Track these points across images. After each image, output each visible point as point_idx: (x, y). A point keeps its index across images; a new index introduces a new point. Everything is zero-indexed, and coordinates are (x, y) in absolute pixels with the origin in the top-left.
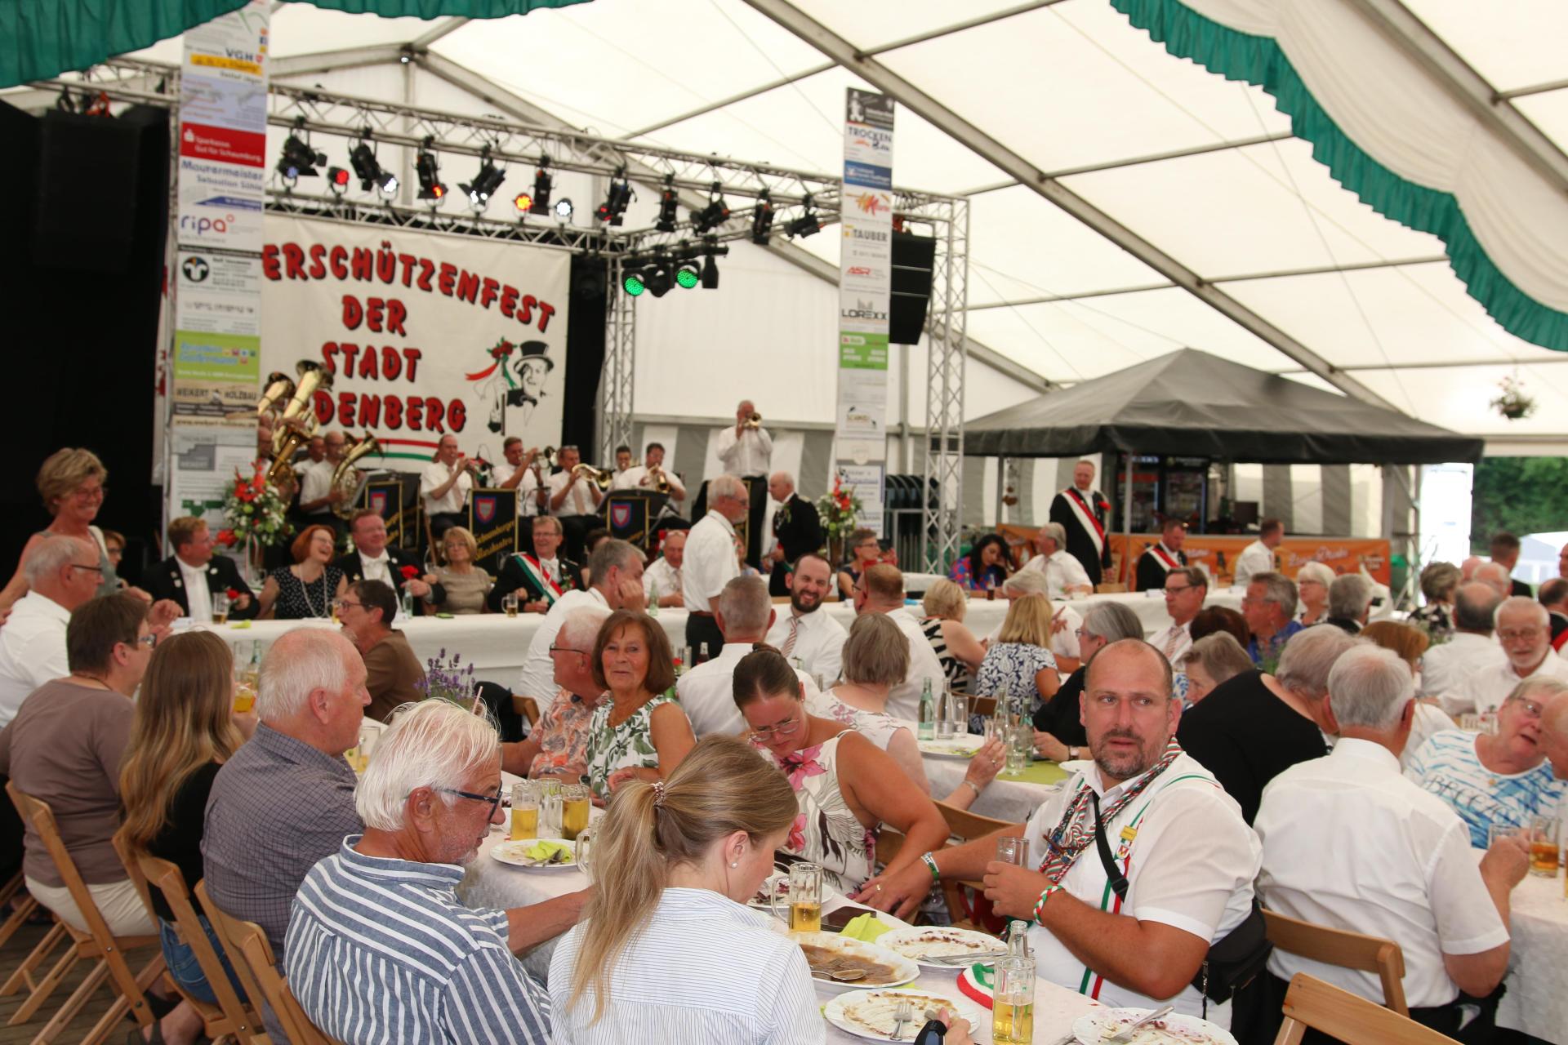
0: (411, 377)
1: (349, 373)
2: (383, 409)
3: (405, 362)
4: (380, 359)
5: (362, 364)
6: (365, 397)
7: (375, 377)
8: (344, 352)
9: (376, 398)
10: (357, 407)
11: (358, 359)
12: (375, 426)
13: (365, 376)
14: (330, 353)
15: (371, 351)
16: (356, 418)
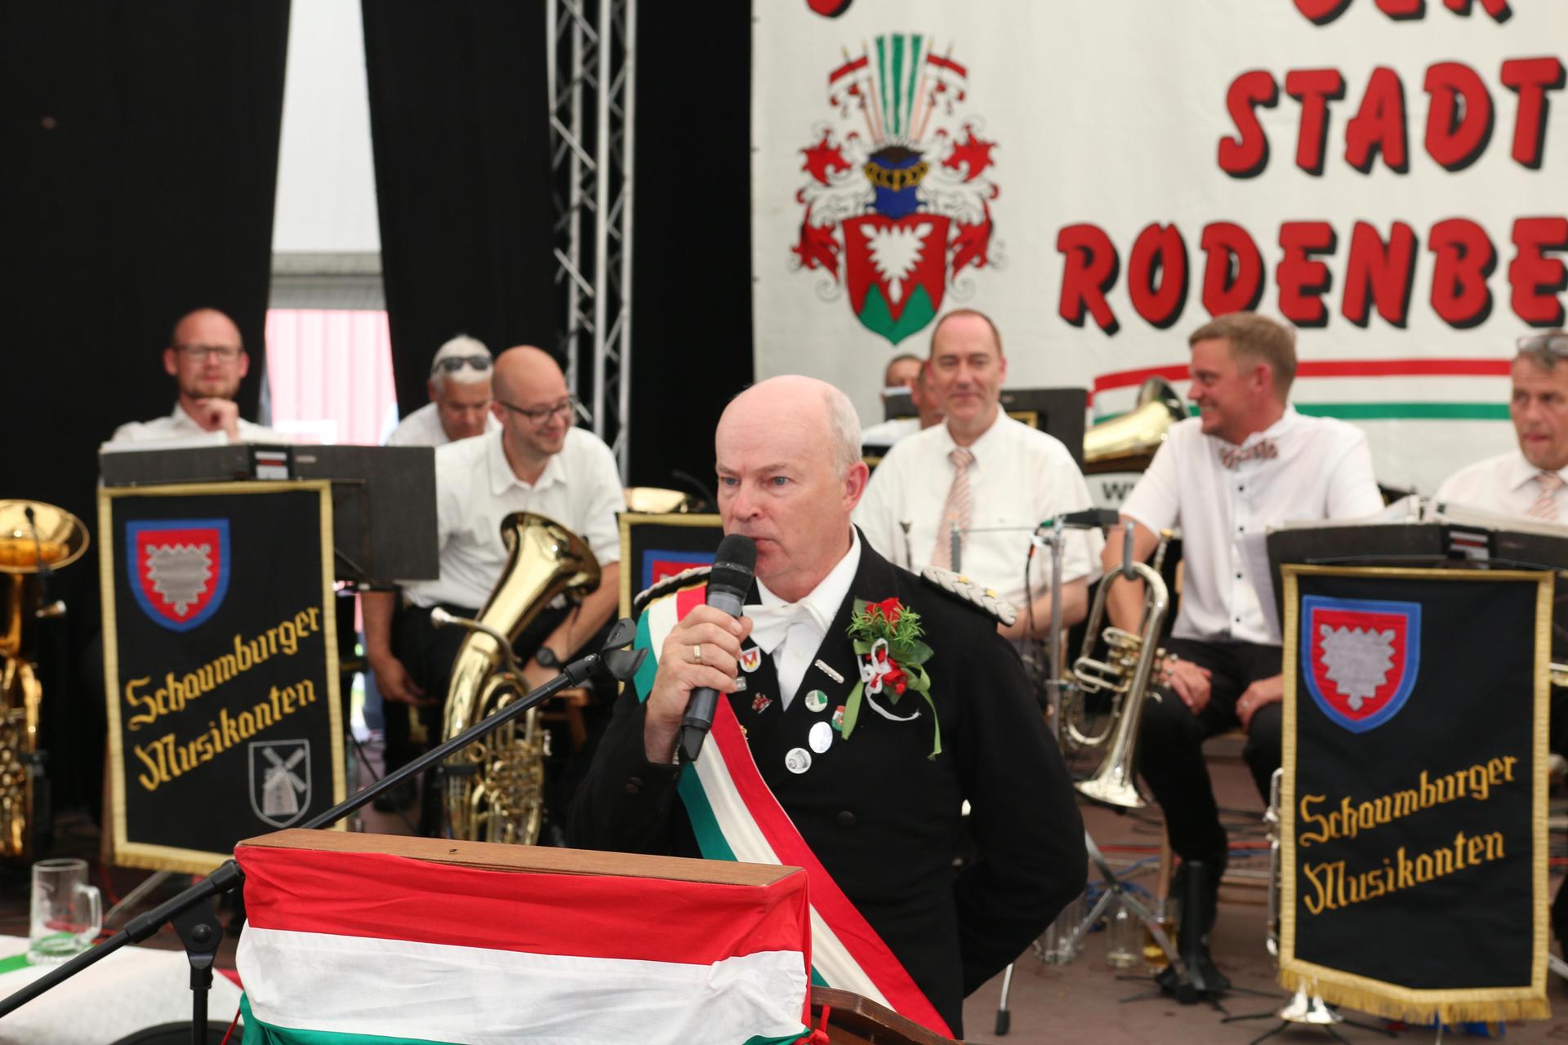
0: (1530, 153)
1: (1312, 161)
2: (1426, 263)
3: (1506, 105)
4: (1418, 106)
5: (1353, 127)
6: (1363, 230)
7: (1401, 166)
8: (1297, 97)
9: (1402, 230)
10: (1338, 264)
11: (1342, 113)
12: (1399, 320)
13: (1364, 167)
14: (1253, 103)
15: (1386, 85)
16: (1333, 300)
